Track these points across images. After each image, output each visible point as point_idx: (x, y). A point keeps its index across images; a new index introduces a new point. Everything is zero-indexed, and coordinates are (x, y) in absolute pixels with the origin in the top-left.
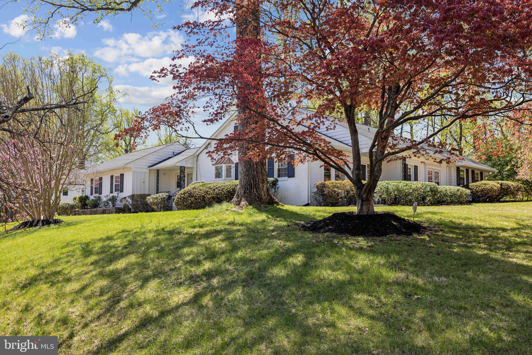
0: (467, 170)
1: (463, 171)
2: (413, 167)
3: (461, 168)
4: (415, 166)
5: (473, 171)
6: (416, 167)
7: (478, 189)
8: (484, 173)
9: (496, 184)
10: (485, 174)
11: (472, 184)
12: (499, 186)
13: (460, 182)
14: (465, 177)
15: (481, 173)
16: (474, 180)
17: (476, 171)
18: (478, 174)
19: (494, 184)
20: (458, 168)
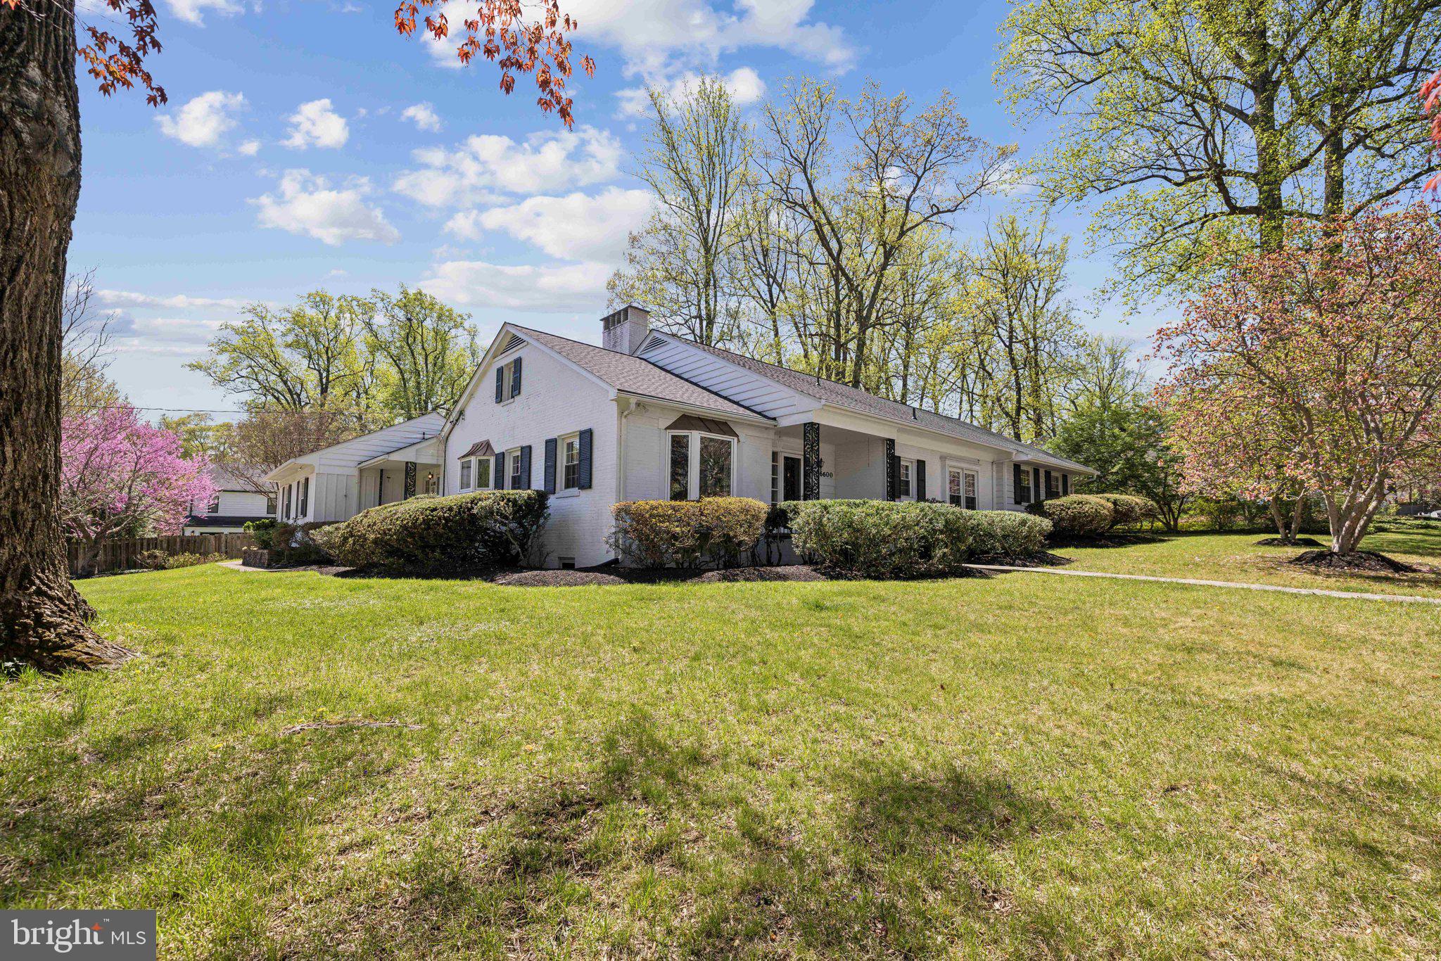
0: (1036, 472)
1: (1028, 472)
2: (915, 465)
3: (1023, 468)
4: (918, 461)
5: (1048, 474)
6: (921, 465)
7: (1064, 513)
8: (1069, 477)
9: (1103, 502)
10: (1073, 480)
11: (1049, 502)
12: (1110, 505)
13: (1020, 496)
14: (1032, 485)
15: (1065, 478)
16: (1052, 494)
17: (1053, 474)
18: (1057, 478)
19: (1098, 502)
20: (1017, 467)
